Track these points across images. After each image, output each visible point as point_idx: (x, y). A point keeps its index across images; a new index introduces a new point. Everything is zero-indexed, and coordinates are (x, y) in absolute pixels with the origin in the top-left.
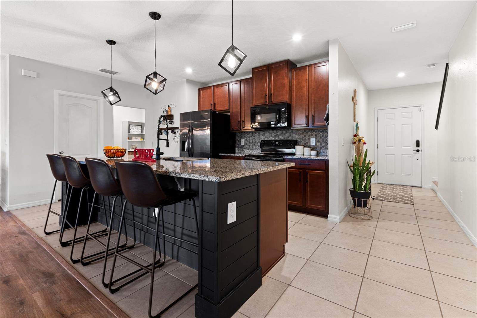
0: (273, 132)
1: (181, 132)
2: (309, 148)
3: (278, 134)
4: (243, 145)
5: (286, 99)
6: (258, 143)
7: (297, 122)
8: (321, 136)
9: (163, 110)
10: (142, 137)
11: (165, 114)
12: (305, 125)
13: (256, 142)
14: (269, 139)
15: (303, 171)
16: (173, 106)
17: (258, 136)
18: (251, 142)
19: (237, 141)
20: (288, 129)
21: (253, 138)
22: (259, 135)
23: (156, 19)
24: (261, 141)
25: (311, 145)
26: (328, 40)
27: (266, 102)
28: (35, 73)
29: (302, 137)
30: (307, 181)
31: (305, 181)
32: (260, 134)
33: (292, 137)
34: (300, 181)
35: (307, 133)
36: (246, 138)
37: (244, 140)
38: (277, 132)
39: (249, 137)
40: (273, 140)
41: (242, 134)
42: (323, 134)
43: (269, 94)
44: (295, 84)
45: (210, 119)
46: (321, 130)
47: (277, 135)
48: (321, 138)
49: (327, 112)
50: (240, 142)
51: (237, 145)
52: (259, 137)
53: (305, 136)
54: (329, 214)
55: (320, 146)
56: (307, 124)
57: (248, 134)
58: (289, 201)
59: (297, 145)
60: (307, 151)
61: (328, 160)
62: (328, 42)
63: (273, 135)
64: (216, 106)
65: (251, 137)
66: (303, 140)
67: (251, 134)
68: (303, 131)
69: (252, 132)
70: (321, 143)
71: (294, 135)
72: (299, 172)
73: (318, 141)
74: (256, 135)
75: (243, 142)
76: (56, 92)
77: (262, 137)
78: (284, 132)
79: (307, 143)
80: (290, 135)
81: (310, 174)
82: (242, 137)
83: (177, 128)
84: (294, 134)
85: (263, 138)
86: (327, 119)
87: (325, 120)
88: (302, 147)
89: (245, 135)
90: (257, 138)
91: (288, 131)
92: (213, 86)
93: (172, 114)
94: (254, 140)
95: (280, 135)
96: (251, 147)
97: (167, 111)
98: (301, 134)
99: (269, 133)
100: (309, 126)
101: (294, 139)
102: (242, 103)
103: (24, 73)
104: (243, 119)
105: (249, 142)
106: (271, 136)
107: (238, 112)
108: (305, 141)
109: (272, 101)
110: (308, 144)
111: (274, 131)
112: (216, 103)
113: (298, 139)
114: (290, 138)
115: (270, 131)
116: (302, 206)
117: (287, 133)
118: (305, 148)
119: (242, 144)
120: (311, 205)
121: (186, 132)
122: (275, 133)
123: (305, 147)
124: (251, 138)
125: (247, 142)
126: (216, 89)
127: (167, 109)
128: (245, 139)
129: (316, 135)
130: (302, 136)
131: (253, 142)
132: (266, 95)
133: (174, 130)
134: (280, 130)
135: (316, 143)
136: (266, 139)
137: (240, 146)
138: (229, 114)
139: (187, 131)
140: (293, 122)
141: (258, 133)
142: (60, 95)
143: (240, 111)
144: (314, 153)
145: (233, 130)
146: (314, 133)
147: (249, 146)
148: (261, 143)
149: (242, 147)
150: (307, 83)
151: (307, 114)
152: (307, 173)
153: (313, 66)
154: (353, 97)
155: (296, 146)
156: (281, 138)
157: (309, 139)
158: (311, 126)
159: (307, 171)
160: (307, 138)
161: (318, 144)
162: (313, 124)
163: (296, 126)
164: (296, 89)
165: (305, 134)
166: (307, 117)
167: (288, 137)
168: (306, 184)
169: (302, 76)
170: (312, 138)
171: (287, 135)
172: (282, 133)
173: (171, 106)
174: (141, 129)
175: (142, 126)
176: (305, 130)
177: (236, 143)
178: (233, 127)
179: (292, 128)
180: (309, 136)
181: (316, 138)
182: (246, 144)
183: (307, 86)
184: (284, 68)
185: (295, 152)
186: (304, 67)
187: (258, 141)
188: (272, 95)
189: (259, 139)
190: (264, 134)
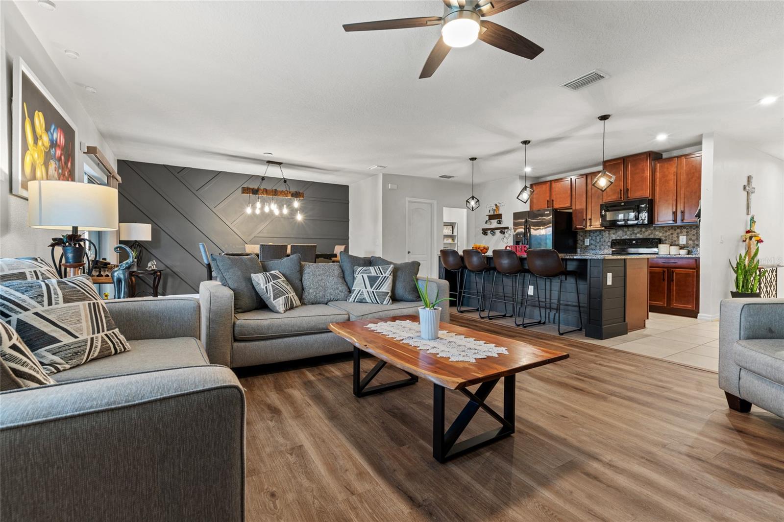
1: (515, 231)
2: (678, 247)
3: (635, 232)
4: (587, 246)
5: (647, 194)
6: (607, 243)
7: (660, 219)
8: (695, 233)
9: (489, 209)
10: (452, 237)
11: (492, 213)
12: (672, 222)
13: (605, 241)
14: (623, 238)
15: (668, 270)
16: (502, 204)
17: (607, 235)
18: (598, 241)
19: (579, 241)
20: (649, 227)
21: (601, 236)
22: (609, 234)
24: (612, 240)
25: (680, 243)
26: (701, 133)
27: (621, 198)
28: (396, 186)
29: (669, 235)
30: (673, 280)
31: (670, 279)
32: (611, 233)
33: (655, 235)
34: (664, 280)
35: (675, 230)
36: (592, 237)
37: (588, 240)
38: (634, 230)
39: (596, 237)
40: (628, 239)
41: (586, 233)
42: (696, 231)
43: (625, 188)
44: (659, 178)
45: (551, 216)
46: (695, 227)
47: (633, 233)
48: (693, 235)
49: (699, 208)
50: (584, 242)
51: (579, 246)
52: (609, 236)
53: (672, 234)
54: (699, 313)
55: (692, 245)
56: (674, 221)
57: (594, 233)
58: (650, 301)
59: (660, 243)
60: (674, 251)
61: (699, 258)
62: (702, 135)
63: (628, 233)
64: (554, 203)
65: (598, 235)
66: (669, 238)
67: (598, 233)
68: (670, 228)
69: (600, 231)
70: (693, 241)
71: (657, 233)
72: (662, 271)
73: (691, 239)
74: (605, 234)
75: (587, 242)
76: (408, 199)
77: (613, 235)
78: (643, 230)
79: (675, 241)
80: (652, 233)
81: (676, 273)
82: (586, 236)
83: (507, 228)
84: (657, 231)
85: (614, 237)
86: (699, 216)
87: (696, 216)
88: (669, 245)
89: (590, 233)
90: (606, 237)
91: (648, 229)
92: (551, 181)
93: (500, 213)
94: (602, 240)
95: (638, 233)
96: (598, 247)
97: (494, 210)
98: (666, 231)
99: (623, 231)
100: (676, 223)
101: (657, 237)
102: (588, 199)
103: (391, 187)
104: (589, 217)
105: (596, 241)
106: (626, 235)
107: (583, 209)
108: (672, 239)
109: (628, 197)
110: (677, 243)
111: (630, 229)
112: (554, 199)
113: (662, 238)
114: (652, 236)
115: (625, 229)
116: (666, 305)
117: (647, 231)
118: (671, 247)
119: (586, 244)
120: (676, 305)
121: (522, 232)
122: (631, 231)
123: (671, 245)
124: (598, 238)
125: (592, 242)
126: (554, 185)
127: (494, 208)
128: (590, 238)
129: (687, 232)
130: (668, 233)
131: (600, 241)
132: (621, 191)
133: (503, 230)
134: (638, 228)
135: (686, 241)
136: (619, 238)
137: (584, 246)
138: (571, 211)
139: (523, 230)
140: (656, 219)
141: (607, 232)
142: (409, 202)
143: (585, 208)
144: (683, 252)
145: (576, 228)
146: (685, 230)
147: (596, 246)
148: (612, 243)
149: (585, 248)
150: (674, 175)
151: (674, 210)
152: (673, 272)
153: (684, 157)
154: (745, 186)
155: (660, 245)
156: (639, 236)
157: (678, 237)
158: (679, 223)
159: (672, 270)
160: (675, 235)
161: (690, 242)
162: (682, 220)
163: (659, 223)
164: (660, 183)
165: (672, 231)
166: (675, 213)
167: (649, 235)
168: (671, 283)
169: (668, 168)
170: (681, 235)
171: (647, 233)
172: (641, 231)
173: (498, 205)
174: (451, 229)
175: (452, 226)
176: (672, 227)
177: (578, 243)
178: (576, 226)
179: (654, 226)
180: (678, 234)
181: (687, 236)
182: (591, 244)
183: (674, 179)
184: (645, 161)
185: (657, 251)
186: (670, 159)
187: (607, 240)
188: (628, 190)
189: (609, 238)
190: (616, 232)
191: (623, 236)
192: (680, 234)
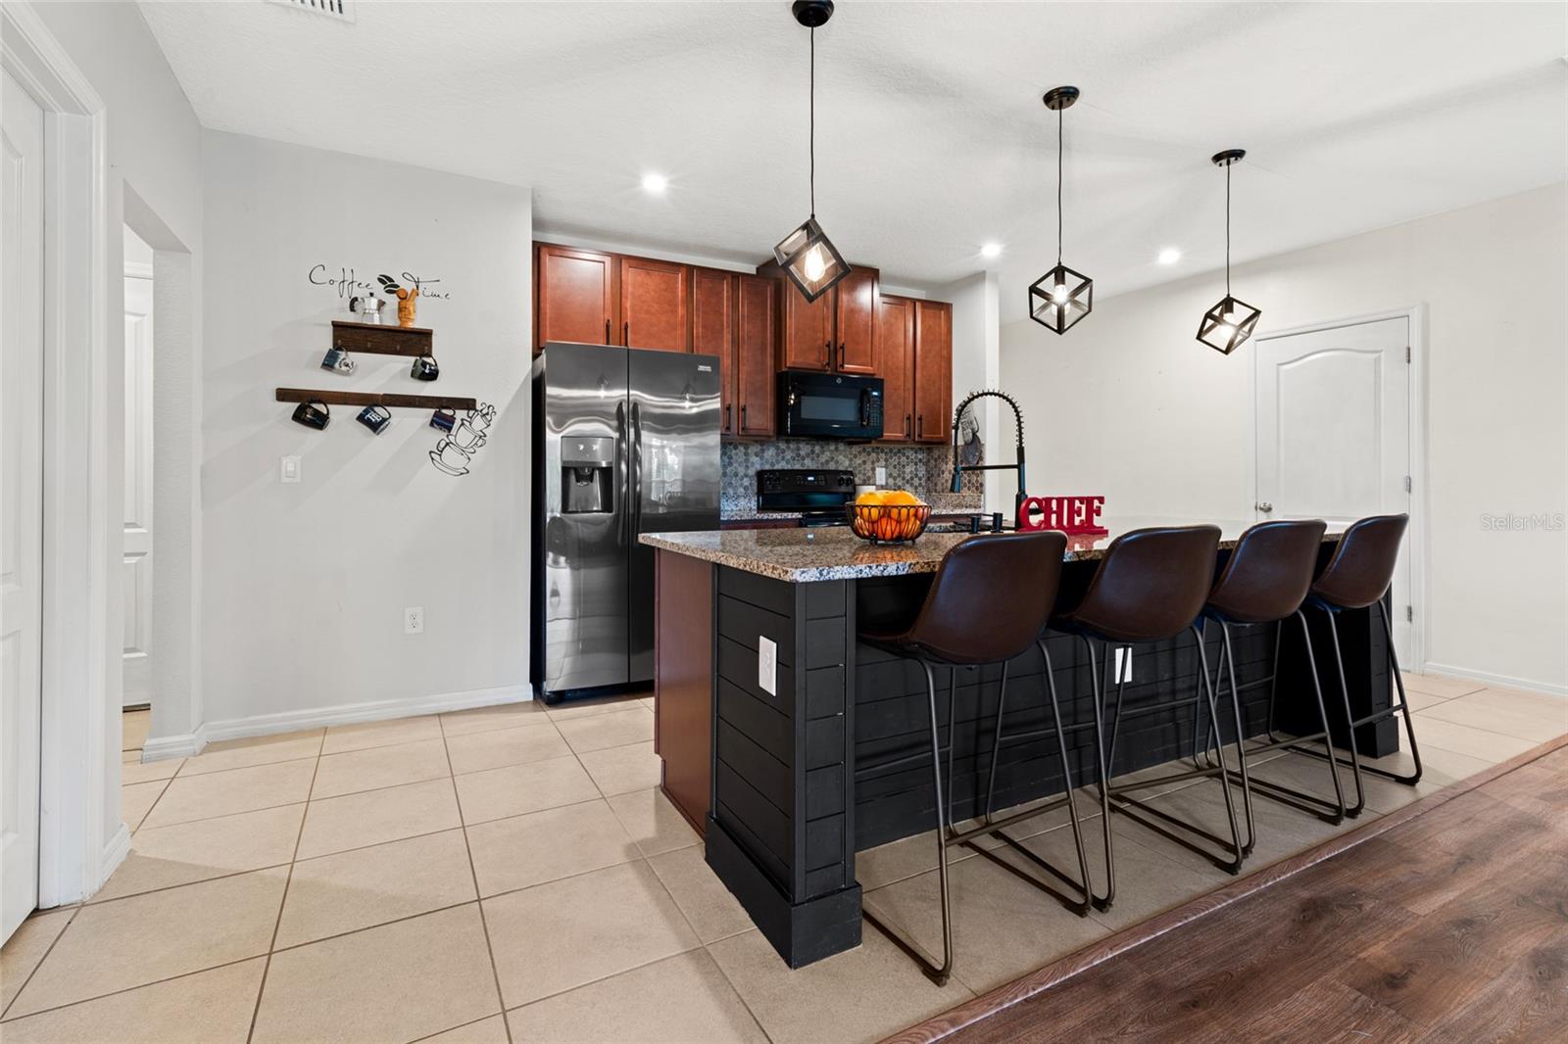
0: (789, 448)
3: (802, 453)
6: (742, 479)
7: (886, 428)
8: (896, 463)
13: (736, 475)
14: (777, 467)
17: (744, 457)
22: (746, 454)
23: (1051, 104)
25: (877, 482)
29: (859, 465)
32: (749, 451)
33: (837, 462)
35: (869, 454)
38: (800, 448)
40: (793, 471)
42: (898, 459)
43: (836, 343)
46: (896, 450)
47: (798, 455)
48: (895, 466)
52: (747, 460)
53: (864, 462)
56: (908, 435)
63: (789, 455)
66: (860, 472)
68: (861, 449)
70: (895, 478)
71: (841, 458)
73: (891, 476)
74: (737, 454)
77: (757, 461)
78: (817, 449)
79: (869, 480)
80: (832, 459)
84: (840, 454)
85: (759, 464)
90: (741, 464)
91: (826, 447)
94: (728, 470)
95: (808, 455)
98: (855, 456)
99: (778, 448)
102: (740, 349)
104: (742, 402)
106: (783, 459)
108: (864, 474)
110: (871, 482)
111: (791, 446)
112: (630, 324)
114: (832, 466)
115: (780, 444)
117: (824, 451)
122: (793, 451)
129: (886, 460)
130: (858, 462)
132: (827, 345)
134: (807, 444)
135: (887, 479)
136: (767, 467)
141: (742, 448)
143: (730, 372)
146: (883, 455)
157: (873, 469)
160: (869, 466)
161: (891, 481)
165: (864, 457)
166: (910, 419)
167: (827, 462)
170: (878, 467)
171: (823, 458)
172: (813, 452)
176: (864, 448)
180: (873, 463)
181: (886, 467)
183: (906, 345)
187: (741, 471)
188: (842, 348)
189: (747, 467)
190: (763, 451)
191: (778, 462)
192: (876, 464)
